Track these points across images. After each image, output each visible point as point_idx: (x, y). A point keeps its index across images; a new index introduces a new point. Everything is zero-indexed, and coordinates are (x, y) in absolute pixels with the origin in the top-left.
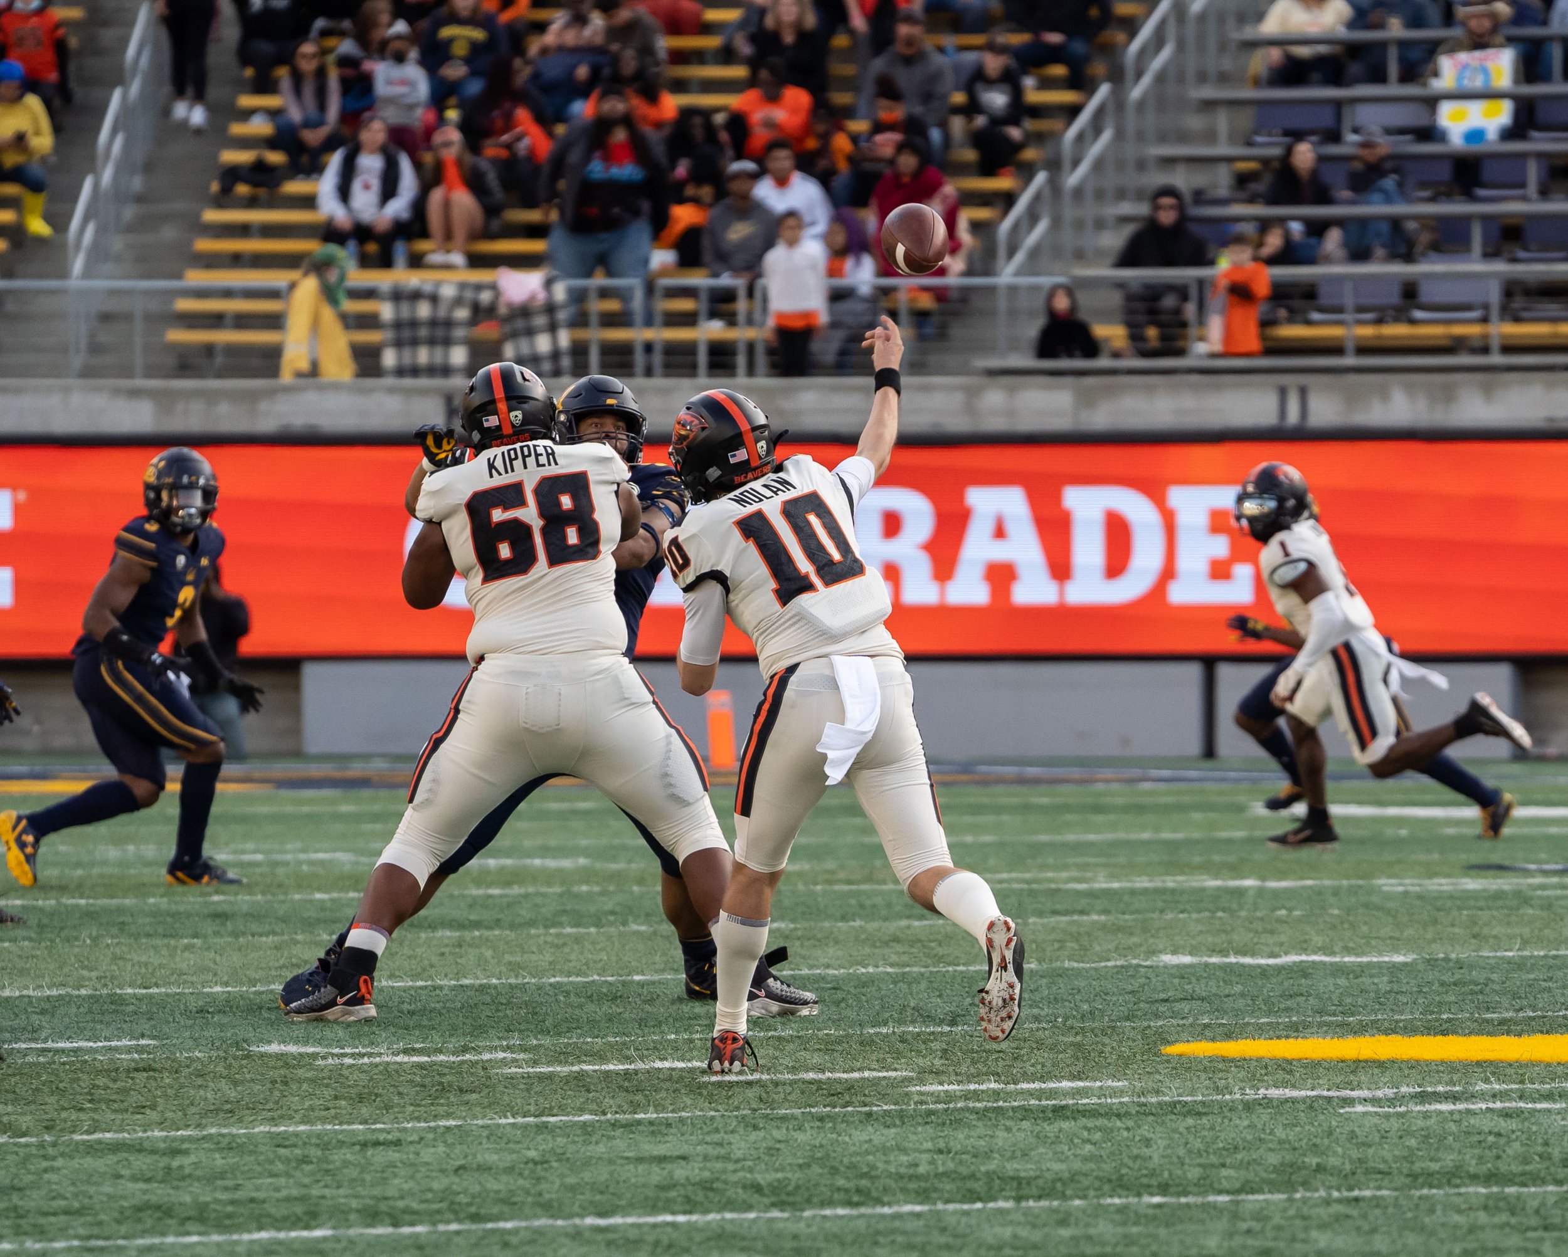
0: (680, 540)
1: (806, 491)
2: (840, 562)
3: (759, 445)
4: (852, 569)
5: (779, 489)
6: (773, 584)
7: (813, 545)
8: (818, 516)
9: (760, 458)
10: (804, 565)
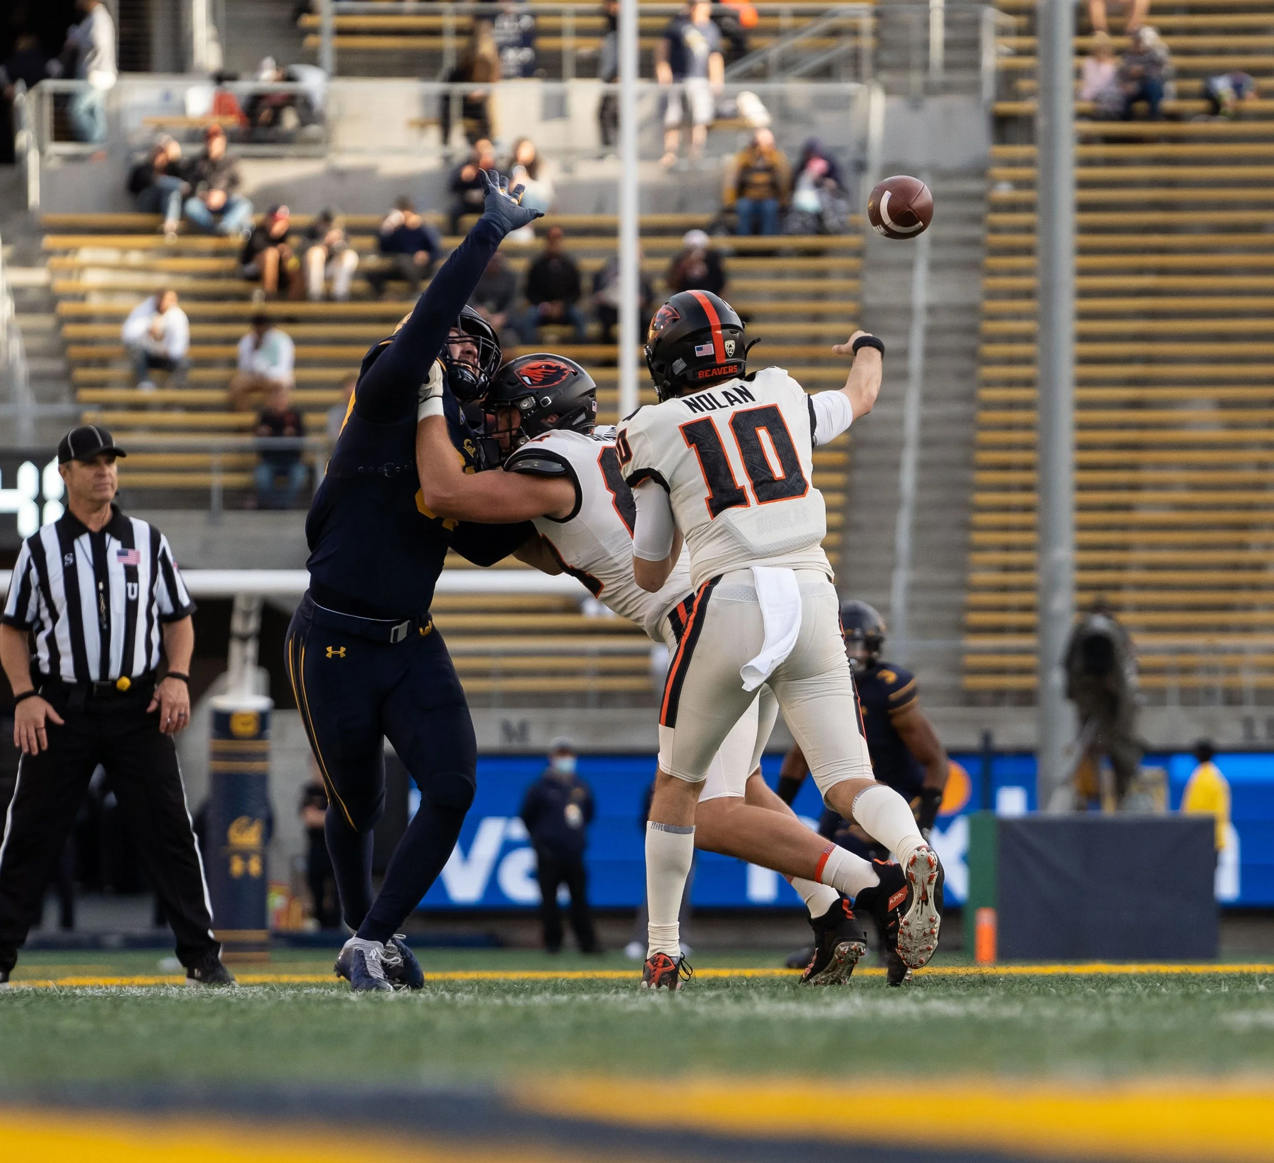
0: (628, 435)
1: (766, 403)
2: (780, 480)
3: (728, 343)
4: (794, 488)
5: (736, 399)
6: (707, 493)
7: (756, 458)
8: (771, 432)
9: (727, 357)
10: (742, 479)
